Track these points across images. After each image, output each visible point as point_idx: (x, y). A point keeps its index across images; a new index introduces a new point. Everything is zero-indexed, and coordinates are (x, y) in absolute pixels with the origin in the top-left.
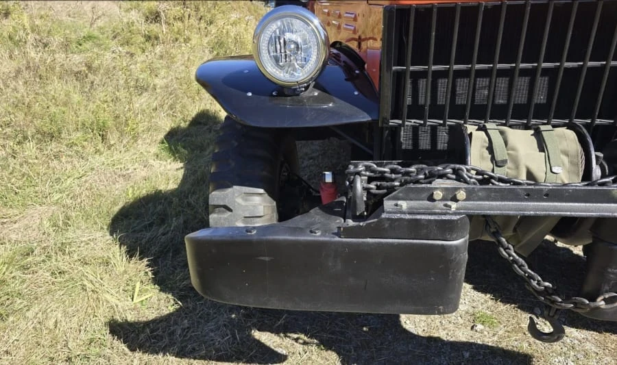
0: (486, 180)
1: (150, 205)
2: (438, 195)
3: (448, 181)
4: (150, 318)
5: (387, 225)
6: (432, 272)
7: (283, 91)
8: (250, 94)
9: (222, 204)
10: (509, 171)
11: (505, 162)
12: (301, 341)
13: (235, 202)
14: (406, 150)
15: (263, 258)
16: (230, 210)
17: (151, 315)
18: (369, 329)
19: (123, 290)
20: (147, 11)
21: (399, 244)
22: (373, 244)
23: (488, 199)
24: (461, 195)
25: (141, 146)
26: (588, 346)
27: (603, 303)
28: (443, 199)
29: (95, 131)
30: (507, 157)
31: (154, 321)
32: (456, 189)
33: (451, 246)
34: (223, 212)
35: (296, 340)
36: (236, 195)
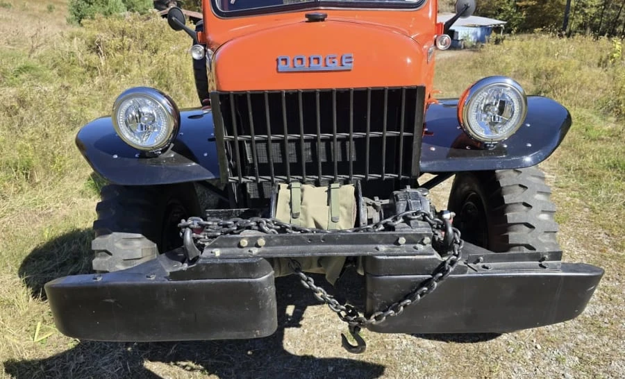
0: (283, 229)
1: (65, 245)
2: (244, 242)
3: (252, 232)
4: (48, 356)
5: (204, 269)
6: (246, 303)
7: (144, 154)
8: (116, 156)
9: (103, 249)
10: (302, 221)
11: (298, 214)
12: (189, 368)
13: (114, 247)
14: (254, 199)
15: (107, 300)
16: (110, 254)
17: (48, 353)
18: (253, 352)
19: (26, 330)
20: (89, 40)
21: (216, 284)
22: (196, 284)
23: (282, 244)
24: (262, 242)
25: (68, 182)
26: (435, 354)
27: (374, 320)
28: (248, 246)
29: (18, 171)
30: (300, 211)
31: (51, 359)
32: (258, 238)
33: (255, 283)
34: (105, 256)
35: (184, 367)
36: (115, 240)
